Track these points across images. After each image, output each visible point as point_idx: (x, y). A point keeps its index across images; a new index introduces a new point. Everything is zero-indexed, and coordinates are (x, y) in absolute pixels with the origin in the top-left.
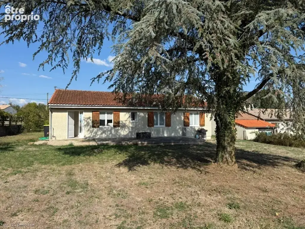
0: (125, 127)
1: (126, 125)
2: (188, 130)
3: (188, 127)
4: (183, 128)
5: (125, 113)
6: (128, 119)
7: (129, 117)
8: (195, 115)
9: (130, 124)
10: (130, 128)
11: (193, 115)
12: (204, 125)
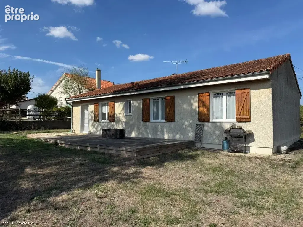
0: (119, 122)
1: (120, 119)
2: (206, 128)
3: (206, 123)
4: (197, 125)
5: (119, 103)
6: (122, 112)
7: (123, 108)
8: (229, 96)
9: (124, 118)
10: (124, 124)
11: (224, 97)
12: (248, 120)
